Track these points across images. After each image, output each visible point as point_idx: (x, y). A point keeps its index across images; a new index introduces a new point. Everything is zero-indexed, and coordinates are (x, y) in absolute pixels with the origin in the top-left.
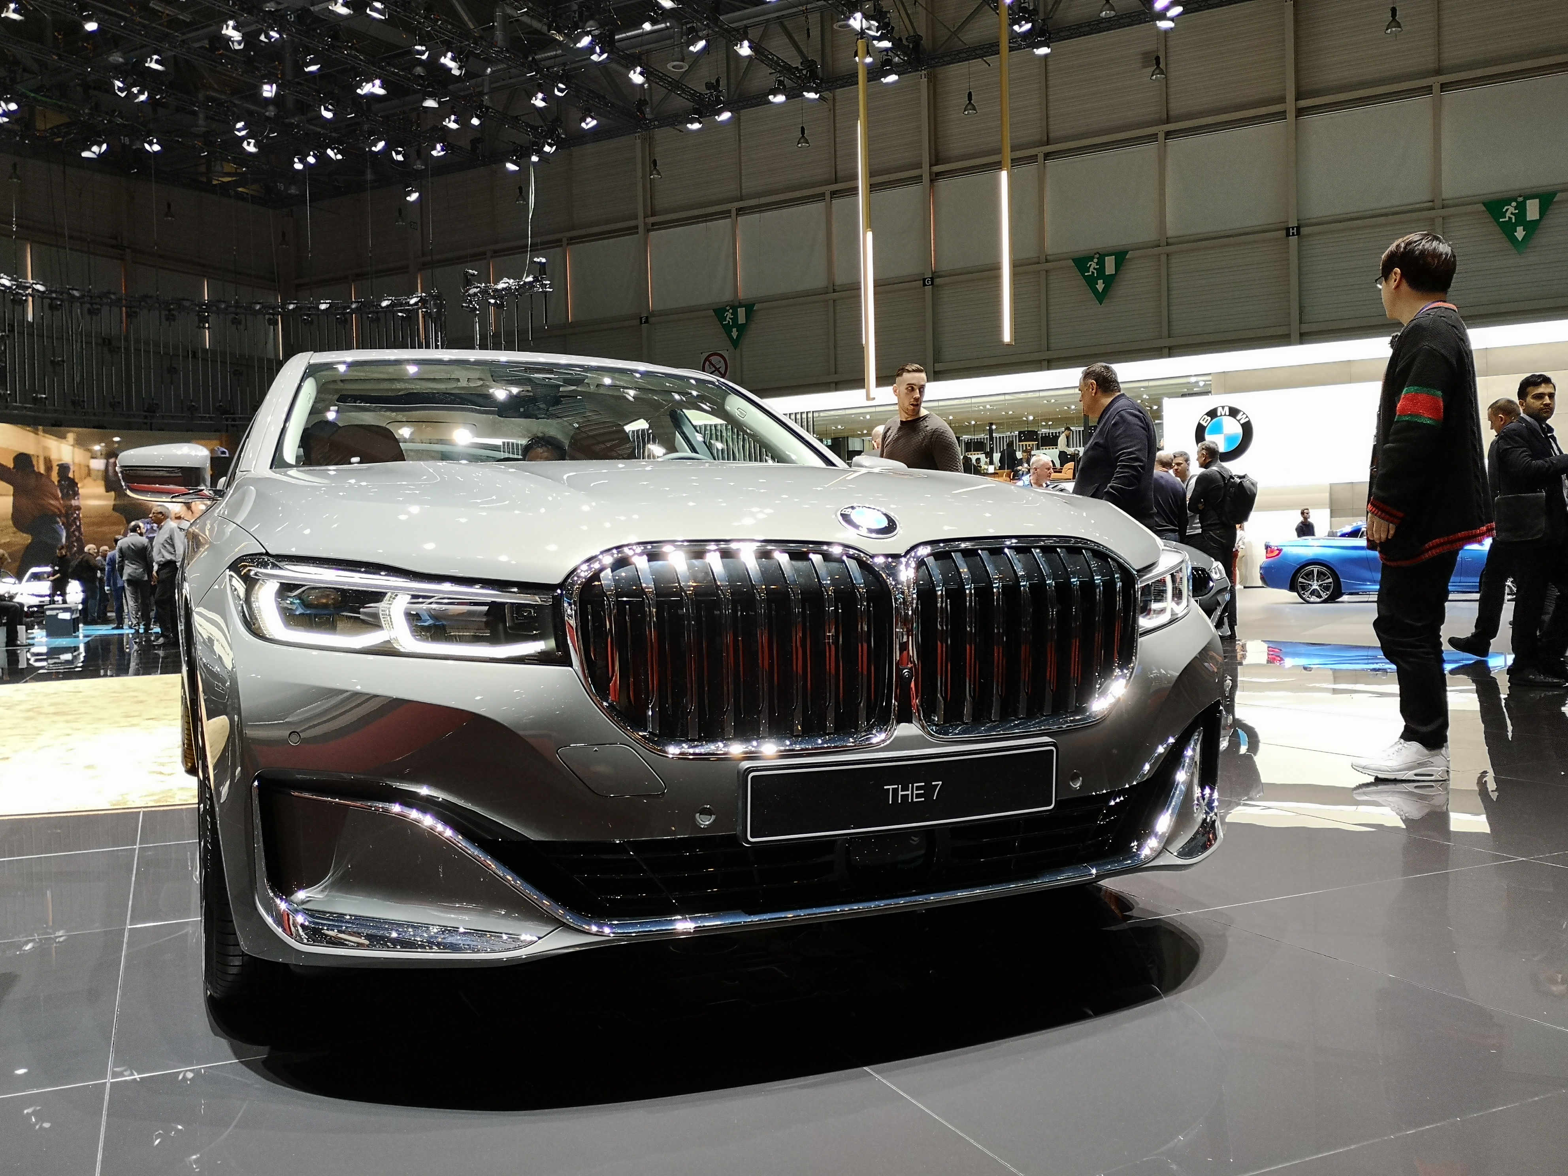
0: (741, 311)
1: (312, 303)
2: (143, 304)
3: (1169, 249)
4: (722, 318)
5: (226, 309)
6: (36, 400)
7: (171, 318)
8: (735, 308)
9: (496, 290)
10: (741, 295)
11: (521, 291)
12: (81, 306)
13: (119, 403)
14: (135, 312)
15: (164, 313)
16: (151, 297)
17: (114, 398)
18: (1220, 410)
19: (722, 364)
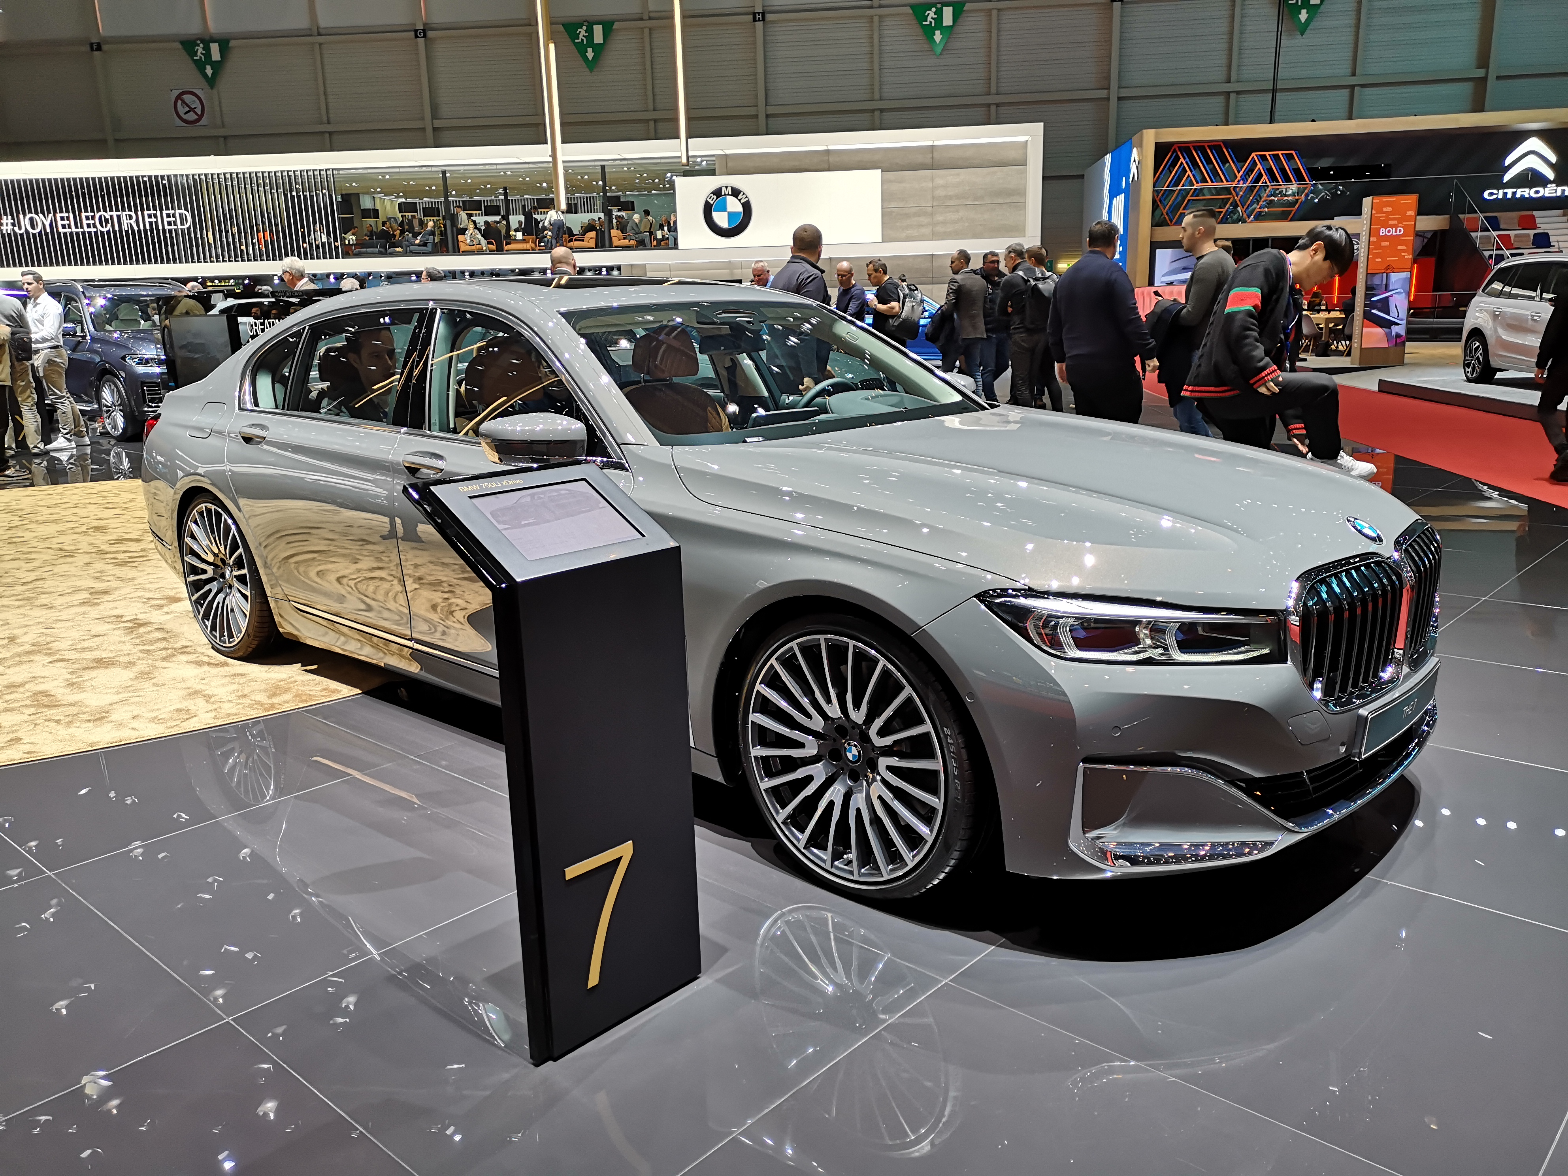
8: (206, 43)
10: (214, 27)
18: (724, 189)
19: (197, 104)
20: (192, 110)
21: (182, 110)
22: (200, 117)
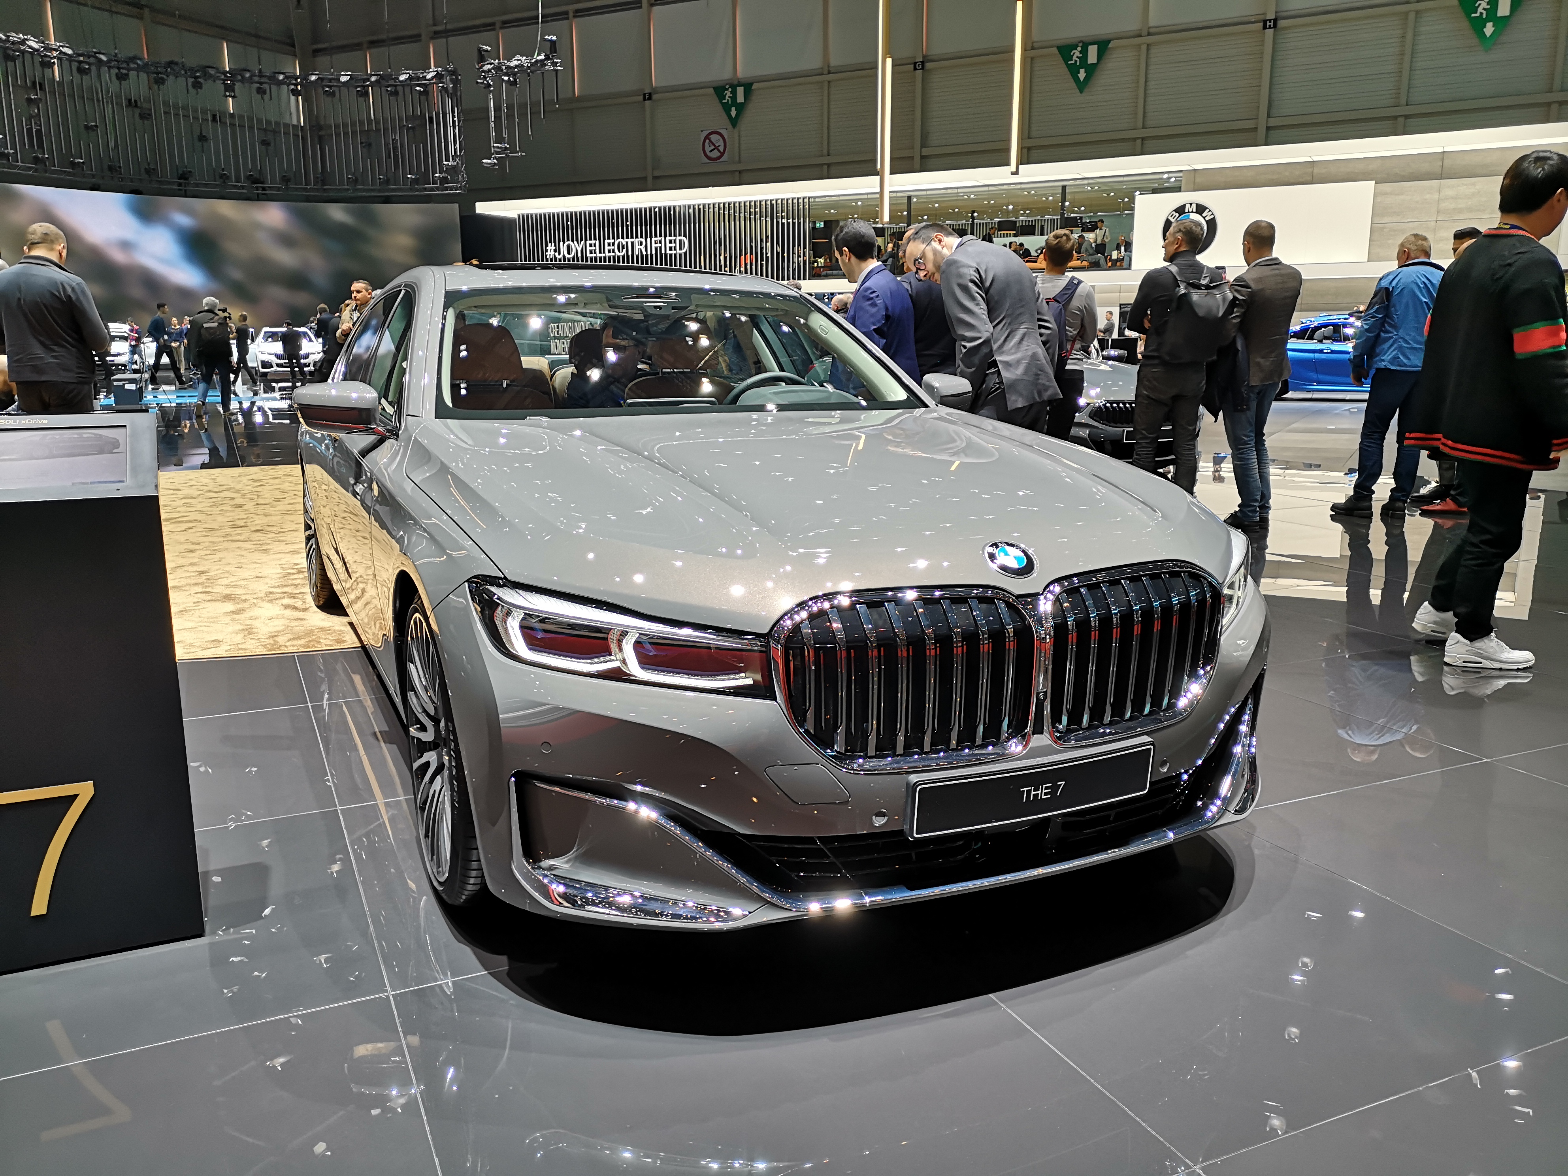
0: (740, 91)
1: (332, 74)
2: (169, 70)
3: (1151, 39)
4: (721, 97)
5: (251, 77)
6: (73, 165)
7: (197, 85)
8: (734, 87)
9: (508, 67)
10: (741, 73)
11: (532, 68)
12: (109, 70)
13: (154, 169)
14: (162, 78)
15: (191, 80)
16: (176, 64)
17: (149, 164)
18: (1188, 206)
19: (721, 143)
20: (717, 148)
21: (708, 148)
22: (722, 154)
